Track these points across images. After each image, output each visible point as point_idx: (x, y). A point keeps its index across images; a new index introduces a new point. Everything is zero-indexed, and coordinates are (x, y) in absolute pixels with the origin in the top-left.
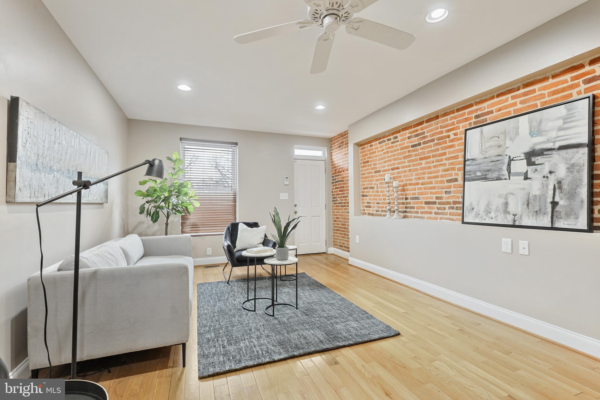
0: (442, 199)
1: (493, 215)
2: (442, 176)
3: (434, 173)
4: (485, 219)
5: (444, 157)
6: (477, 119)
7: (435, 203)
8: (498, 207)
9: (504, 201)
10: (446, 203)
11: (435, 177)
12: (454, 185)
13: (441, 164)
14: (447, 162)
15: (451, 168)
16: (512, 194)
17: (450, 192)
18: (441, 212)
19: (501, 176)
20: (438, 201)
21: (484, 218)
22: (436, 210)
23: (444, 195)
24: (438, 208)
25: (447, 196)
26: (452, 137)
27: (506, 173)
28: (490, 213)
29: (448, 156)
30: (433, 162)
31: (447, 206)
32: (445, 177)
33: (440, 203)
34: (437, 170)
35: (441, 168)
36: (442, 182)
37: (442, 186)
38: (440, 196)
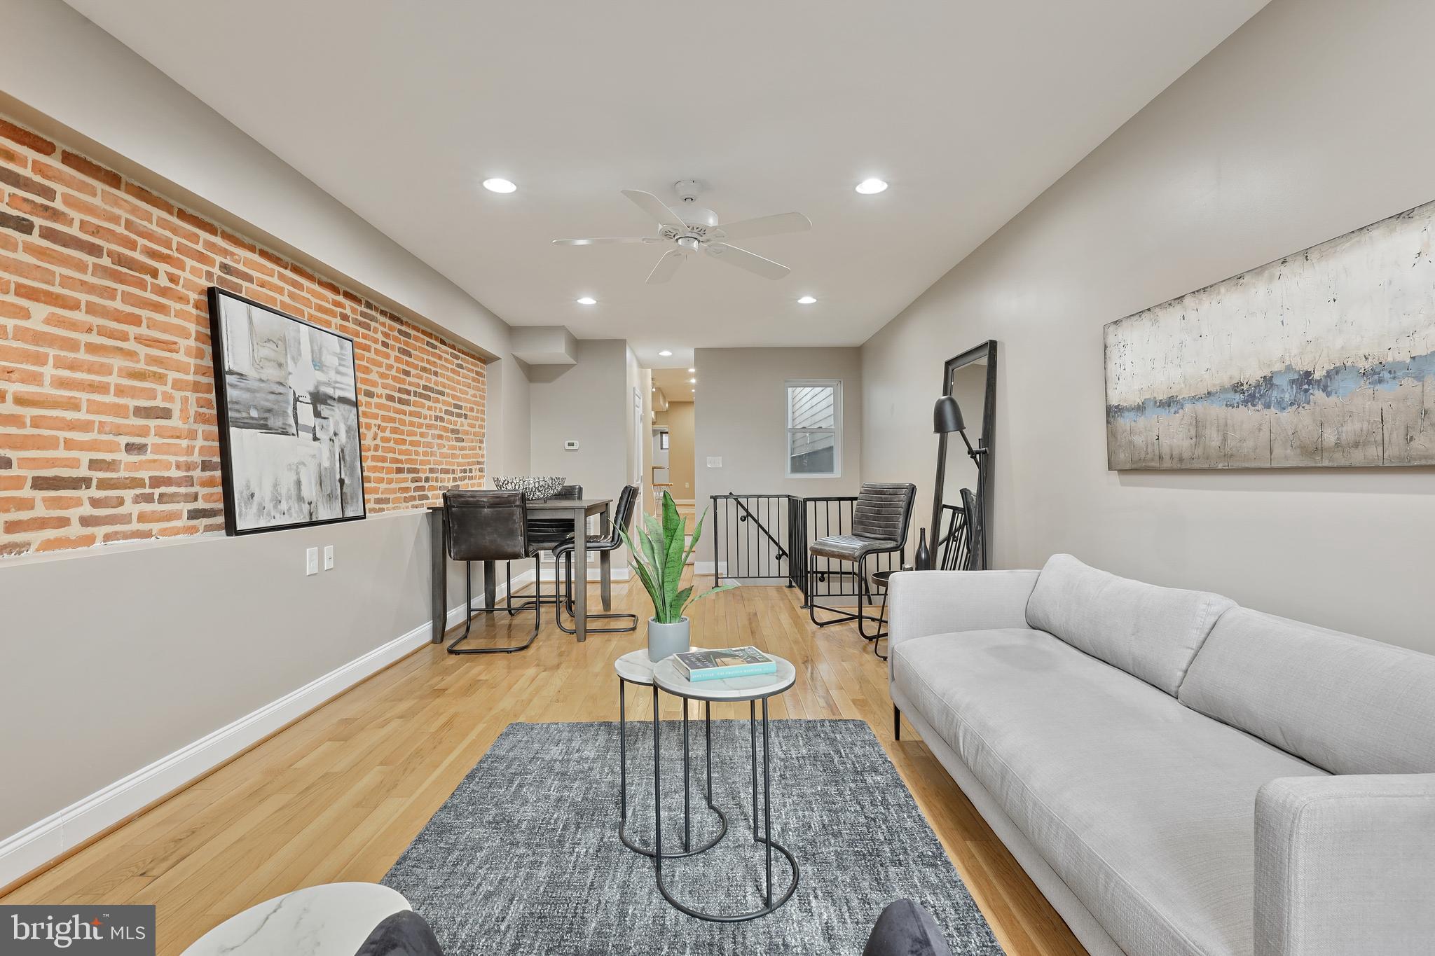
0: (113, 470)
1: (284, 506)
2: (122, 391)
3: (89, 371)
4: (274, 518)
5: (132, 330)
6: (225, 273)
7: (87, 482)
8: (289, 490)
9: (294, 478)
10: (128, 481)
11: (90, 385)
12: (158, 426)
13: (121, 349)
14: (142, 350)
15: (152, 371)
16: (305, 465)
17: (141, 448)
18: (107, 516)
19: (287, 427)
20: (98, 475)
21: (272, 514)
22: (87, 510)
23: (122, 456)
24: (95, 503)
25: (134, 458)
26: (163, 281)
27: (292, 422)
28: (280, 502)
29: (143, 330)
30: (90, 330)
31: (128, 494)
32: (133, 397)
33: (103, 484)
34: (102, 365)
35: (117, 362)
36: (119, 410)
37: (119, 426)
38: (108, 457)
